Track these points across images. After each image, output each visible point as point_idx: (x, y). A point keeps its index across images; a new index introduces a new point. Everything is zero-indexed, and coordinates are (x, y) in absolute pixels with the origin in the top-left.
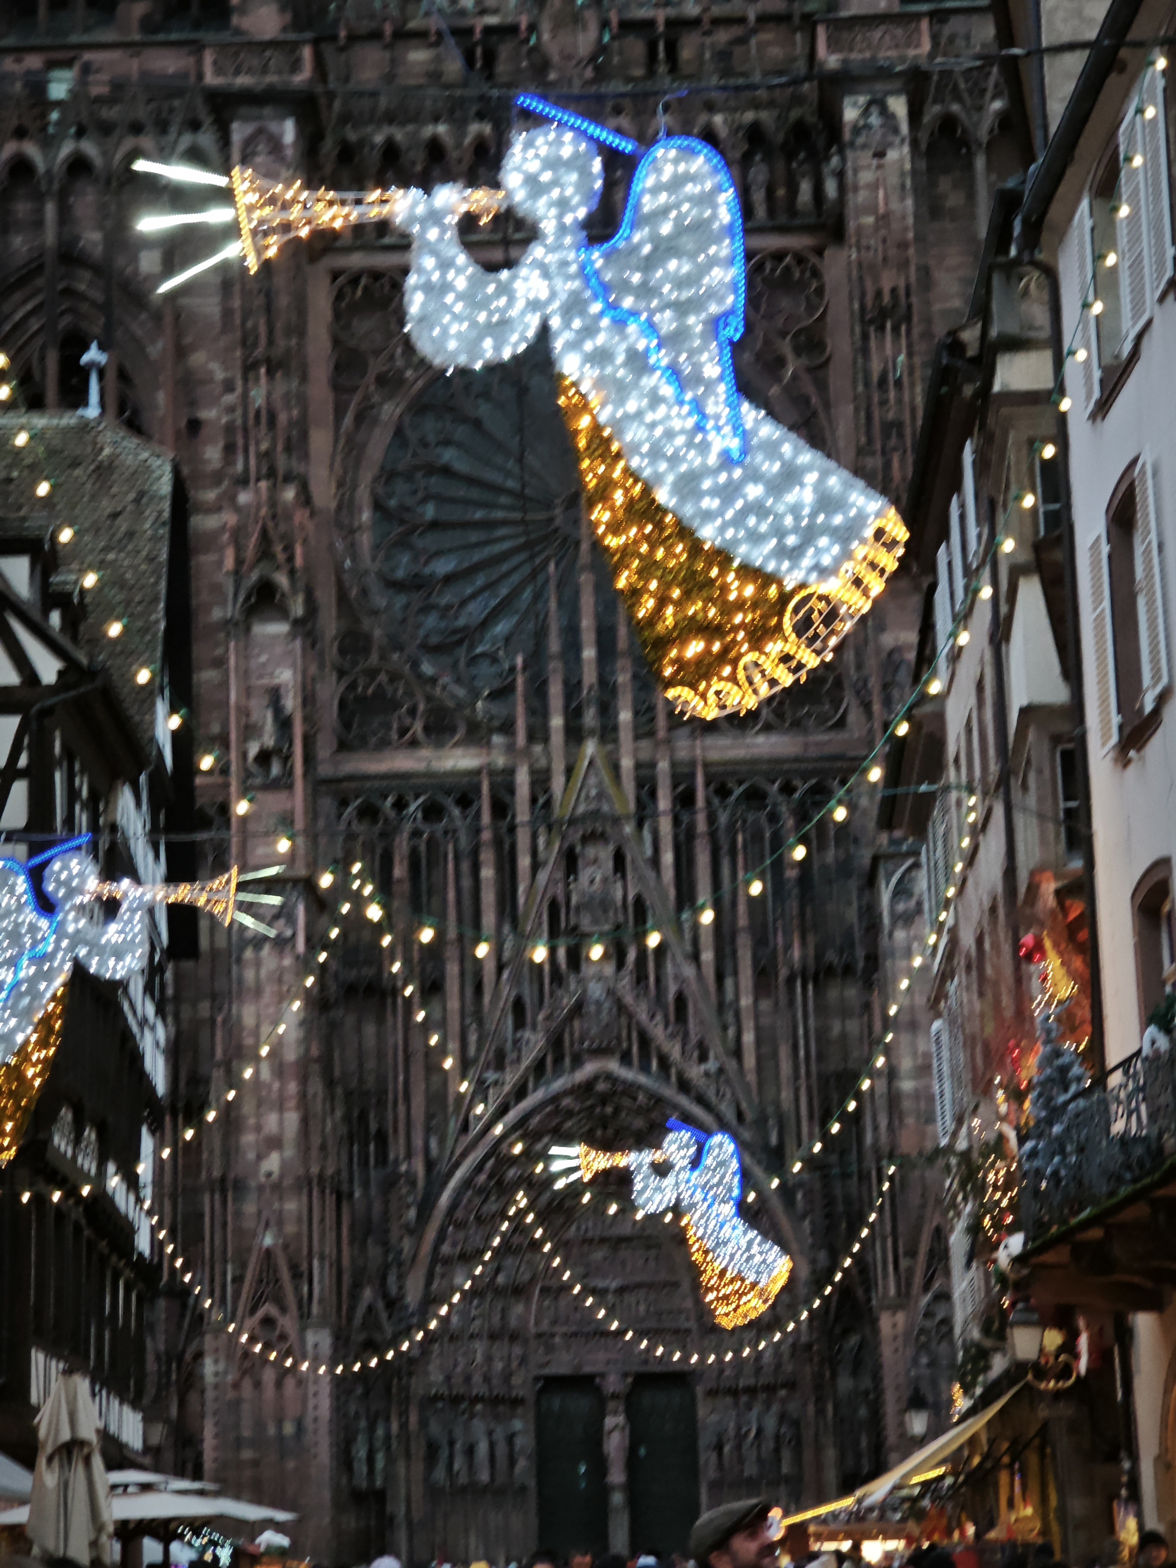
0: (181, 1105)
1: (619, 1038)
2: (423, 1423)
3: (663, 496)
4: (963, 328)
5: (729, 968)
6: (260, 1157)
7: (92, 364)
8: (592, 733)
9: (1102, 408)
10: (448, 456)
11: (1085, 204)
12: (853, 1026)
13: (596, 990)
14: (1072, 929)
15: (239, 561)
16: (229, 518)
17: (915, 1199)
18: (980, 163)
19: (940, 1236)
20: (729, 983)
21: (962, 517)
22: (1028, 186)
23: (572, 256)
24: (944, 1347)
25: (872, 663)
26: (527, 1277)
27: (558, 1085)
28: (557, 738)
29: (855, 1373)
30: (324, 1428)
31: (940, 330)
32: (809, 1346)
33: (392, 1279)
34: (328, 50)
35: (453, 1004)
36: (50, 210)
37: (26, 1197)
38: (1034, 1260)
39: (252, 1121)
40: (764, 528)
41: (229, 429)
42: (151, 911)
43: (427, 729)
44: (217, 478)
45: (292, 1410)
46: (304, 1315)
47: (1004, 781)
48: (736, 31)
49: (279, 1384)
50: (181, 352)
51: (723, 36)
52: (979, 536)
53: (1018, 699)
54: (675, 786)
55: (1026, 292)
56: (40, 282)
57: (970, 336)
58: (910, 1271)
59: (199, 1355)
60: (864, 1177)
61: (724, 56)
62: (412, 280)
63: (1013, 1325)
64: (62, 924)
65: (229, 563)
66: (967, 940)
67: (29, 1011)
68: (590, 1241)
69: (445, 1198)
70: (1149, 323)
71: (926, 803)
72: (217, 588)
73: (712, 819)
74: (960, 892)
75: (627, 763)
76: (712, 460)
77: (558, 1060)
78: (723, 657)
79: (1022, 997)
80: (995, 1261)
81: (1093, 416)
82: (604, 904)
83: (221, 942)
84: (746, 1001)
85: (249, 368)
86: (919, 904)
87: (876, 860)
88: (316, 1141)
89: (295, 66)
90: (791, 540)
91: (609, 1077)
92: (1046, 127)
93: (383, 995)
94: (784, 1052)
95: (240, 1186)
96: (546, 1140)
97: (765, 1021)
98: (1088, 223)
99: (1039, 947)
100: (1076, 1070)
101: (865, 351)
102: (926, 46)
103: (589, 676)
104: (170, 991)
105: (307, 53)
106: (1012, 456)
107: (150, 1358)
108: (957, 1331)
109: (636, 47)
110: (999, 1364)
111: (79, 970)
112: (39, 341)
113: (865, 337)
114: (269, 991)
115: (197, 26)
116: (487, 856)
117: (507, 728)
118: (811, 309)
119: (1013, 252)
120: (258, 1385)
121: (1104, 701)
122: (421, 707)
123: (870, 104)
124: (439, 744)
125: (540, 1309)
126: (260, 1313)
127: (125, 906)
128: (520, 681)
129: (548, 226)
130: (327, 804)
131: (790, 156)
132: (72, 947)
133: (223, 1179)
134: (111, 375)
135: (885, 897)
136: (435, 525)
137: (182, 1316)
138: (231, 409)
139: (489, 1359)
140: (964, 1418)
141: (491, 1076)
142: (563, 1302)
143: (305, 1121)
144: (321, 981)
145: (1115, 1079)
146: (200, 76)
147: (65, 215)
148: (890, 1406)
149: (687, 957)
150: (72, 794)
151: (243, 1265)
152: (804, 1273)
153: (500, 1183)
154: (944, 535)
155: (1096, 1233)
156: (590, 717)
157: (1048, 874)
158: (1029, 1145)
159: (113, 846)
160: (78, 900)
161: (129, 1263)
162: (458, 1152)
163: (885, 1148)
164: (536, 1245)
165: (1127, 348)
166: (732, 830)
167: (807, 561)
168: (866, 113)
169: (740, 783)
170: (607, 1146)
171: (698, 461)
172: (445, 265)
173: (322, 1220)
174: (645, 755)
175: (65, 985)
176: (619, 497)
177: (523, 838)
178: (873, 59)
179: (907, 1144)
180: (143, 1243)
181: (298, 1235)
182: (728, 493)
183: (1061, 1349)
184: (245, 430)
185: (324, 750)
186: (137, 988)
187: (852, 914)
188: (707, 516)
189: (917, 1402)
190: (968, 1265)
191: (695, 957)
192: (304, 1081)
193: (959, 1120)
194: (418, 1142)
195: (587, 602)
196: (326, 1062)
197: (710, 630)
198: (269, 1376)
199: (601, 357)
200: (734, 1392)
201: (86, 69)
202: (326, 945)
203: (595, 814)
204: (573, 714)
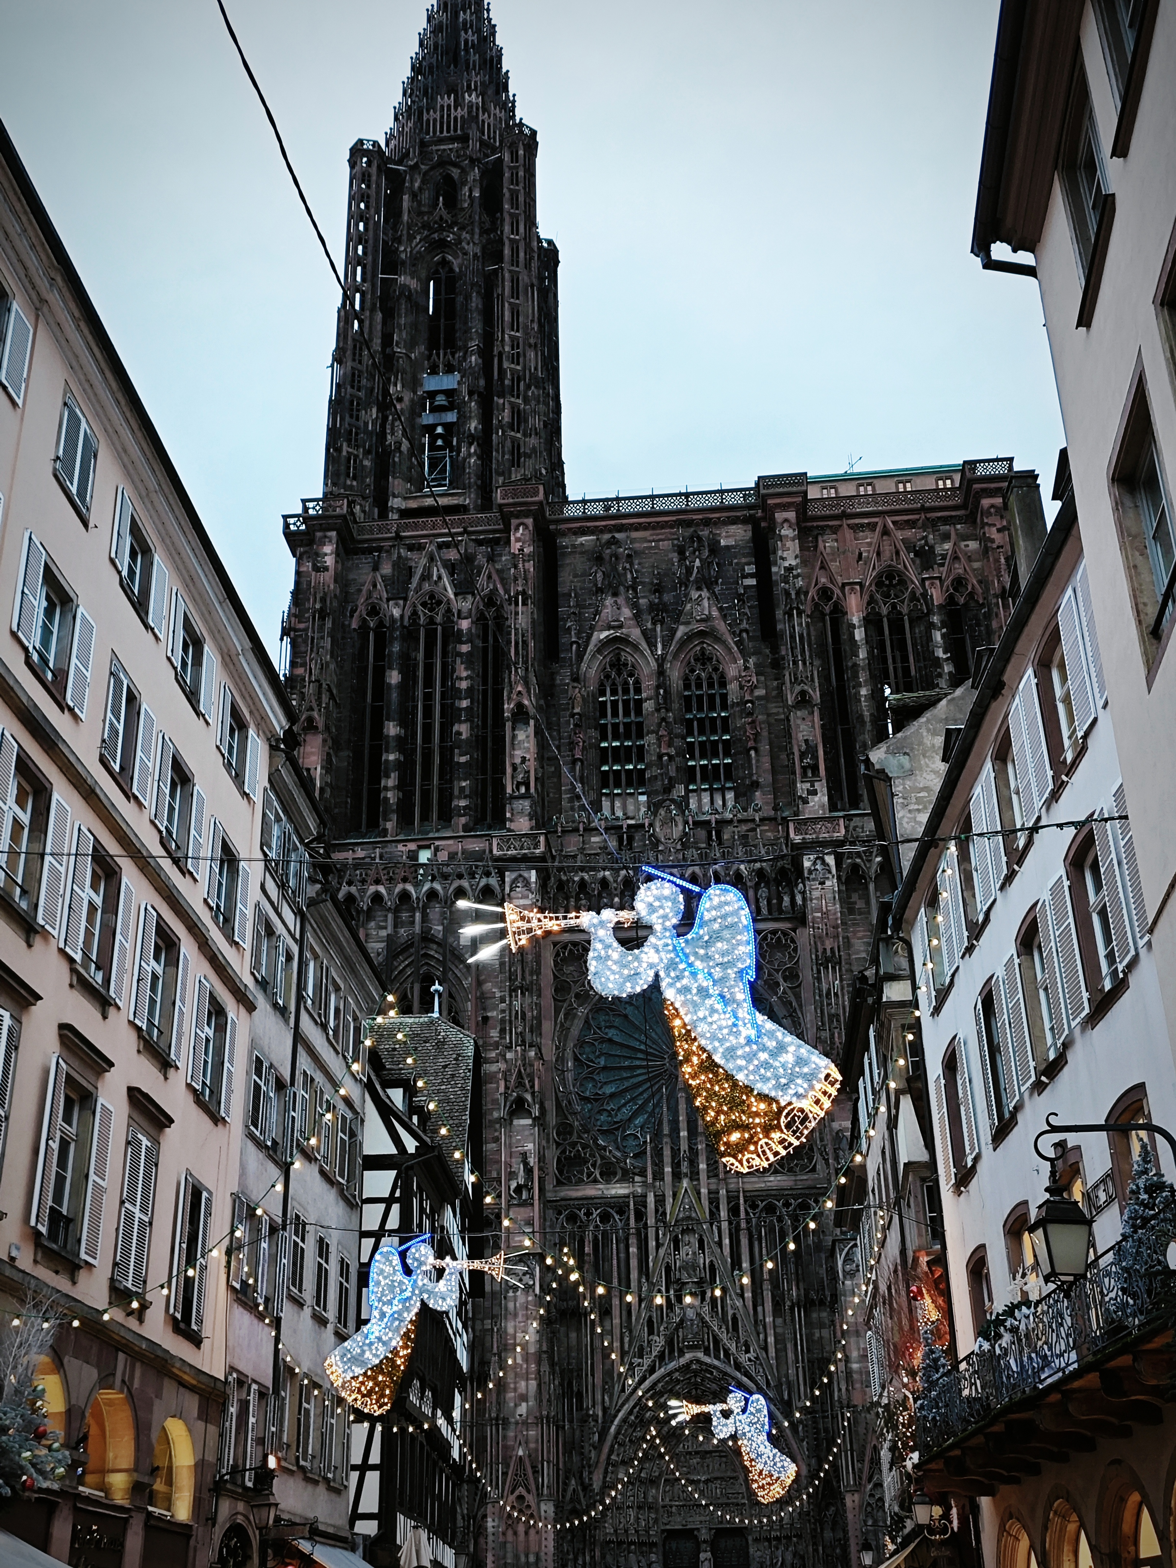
0: (475, 1376)
1: (703, 1341)
2: (603, 1556)
3: (717, 1058)
4: (866, 969)
5: (759, 1301)
6: (516, 1406)
7: (436, 991)
8: (686, 1175)
9: (937, 1011)
10: (611, 1033)
11: (923, 910)
12: (825, 1333)
13: (691, 1314)
14: (937, 1283)
15: (507, 1088)
16: (502, 1066)
17: (861, 1430)
18: (872, 886)
19: (876, 1450)
20: (760, 1309)
21: (870, 1064)
22: (894, 901)
23: (670, 941)
24: (880, 1514)
25: (828, 1138)
26: (657, 1474)
27: (672, 1365)
28: (668, 1178)
29: (833, 1530)
30: (550, 1558)
31: (856, 969)
32: (808, 1513)
33: (585, 1474)
34: (552, 838)
35: (616, 1321)
36: (418, 915)
37: (395, 1430)
38: (925, 1467)
39: (512, 1386)
40: (769, 1074)
41: (503, 1021)
42: (461, 1274)
43: (601, 1174)
44: (496, 1045)
45: (534, 1548)
46: (539, 1495)
47: (897, 1203)
48: (751, 825)
49: (526, 1533)
50: (479, 983)
51: (744, 828)
52: (879, 1074)
53: (903, 1159)
54: (728, 1204)
55: (896, 952)
56: (412, 950)
57: (870, 973)
58: (861, 1471)
59: (485, 1516)
60: (834, 1417)
61: (744, 837)
62: (591, 954)
63: (914, 1504)
64: (415, 1281)
65: (502, 1089)
66: (883, 1288)
67: (398, 1328)
68: (690, 1453)
69: (613, 1429)
70: (958, 968)
71: (857, 1215)
72: (495, 1102)
73: (748, 1221)
74: (878, 1262)
75: (704, 1191)
76: (742, 1041)
77: (671, 1352)
78: (750, 1141)
79: (912, 1319)
80: (904, 1467)
81: (932, 1015)
82: (694, 1266)
83: (497, 1288)
84: (770, 1319)
85: (512, 991)
86: (858, 1266)
87: (834, 1242)
88: (545, 1397)
89: (536, 846)
90: (783, 1081)
91: (698, 1361)
92: (901, 873)
93: (580, 1315)
94: (789, 1346)
95: (506, 1422)
96: (666, 1396)
97: (779, 1330)
98: (925, 919)
99: (920, 1292)
100: (942, 1360)
101: (819, 979)
102: (843, 831)
103: (684, 1146)
104: (470, 1315)
105: (542, 839)
106: (893, 1034)
107: (459, 1517)
108: (887, 1505)
109: (702, 833)
110: (909, 1525)
111: (424, 1304)
112: (410, 980)
113: (819, 972)
114: (521, 1313)
115: (489, 829)
116: (633, 1240)
117: (643, 1174)
118: (791, 958)
119: (889, 933)
120: (515, 1533)
121: (946, 1160)
122: (599, 1162)
123: (817, 858)
124: (608, 1182)
125: (664, 1491)
126: (517, 1493)
127: (447, 1272)
128: (648, 1148)
129: (658, 927)
130: (550, 1213)
131: (779, 884)
132: (421, 1294)
133: (497, 1419)
134: (445, 996)
135: (840, 1263)
136: (604, 1068)
137: (476, 1494)
138: (503, 1011)
139: (637, 1519)
140: (892, 1555)
141: (636, 1361)
142: (677, 1487)
143: (539, 1385)
144: (548, 1311)
145: (963, 1366)
146: (491, 851)
147: (425, 918)
148: (853, 1548)
149: (737, 1294)
150: (422, 1210)
151: (508, 1466)
152: (804, 1472)
153: (642, 1420)
154: (862, 1074)
155: (957, 1452)
156: (685, 1168)
157: (923, 1253)
158: (919, 1402)
159: (442, 1238)
160: (424, 1268)
161: (448, 1465)
162: (620, 1402)
163: (845, 1402)
164: (662, 1456)
165: (948, 980)
166: (759, 1226)
167: (791, 1092)
168: (815, 864)
169: (762, 1201)
170: (698, 1402)
171: (734, 1042)
172: (607, 947)
173: (549, 1441)
174: (713, 1187)
175: (417, 1314)
176: (695, 1060)
177: (651, 1233)
178: (817, 838)
179: (857, 1399)
180: (455, 1454)
181: (536, 1450)
182: (749, 1058)
183: (942, 1517)
184: (511, 1022)
185: (549, 1187)
186: (453, 1315)
187: (823, 1272)
188: (740, 1069)
189: (866, 1547)
190: (891, 1469)
191: (742, 1296)
192: (539, 1364)
193: (883, 1387)
194: (599, 1397)
195: (682, 1107)
196: (550, 1353)
197: (744, 1127)
198: (521, 1529)
199: (686, 990)
200: (768, 1540)
201: (437, 849)
202: (550, 1291)
203: (689, 1218)
204: (676, 1165)
